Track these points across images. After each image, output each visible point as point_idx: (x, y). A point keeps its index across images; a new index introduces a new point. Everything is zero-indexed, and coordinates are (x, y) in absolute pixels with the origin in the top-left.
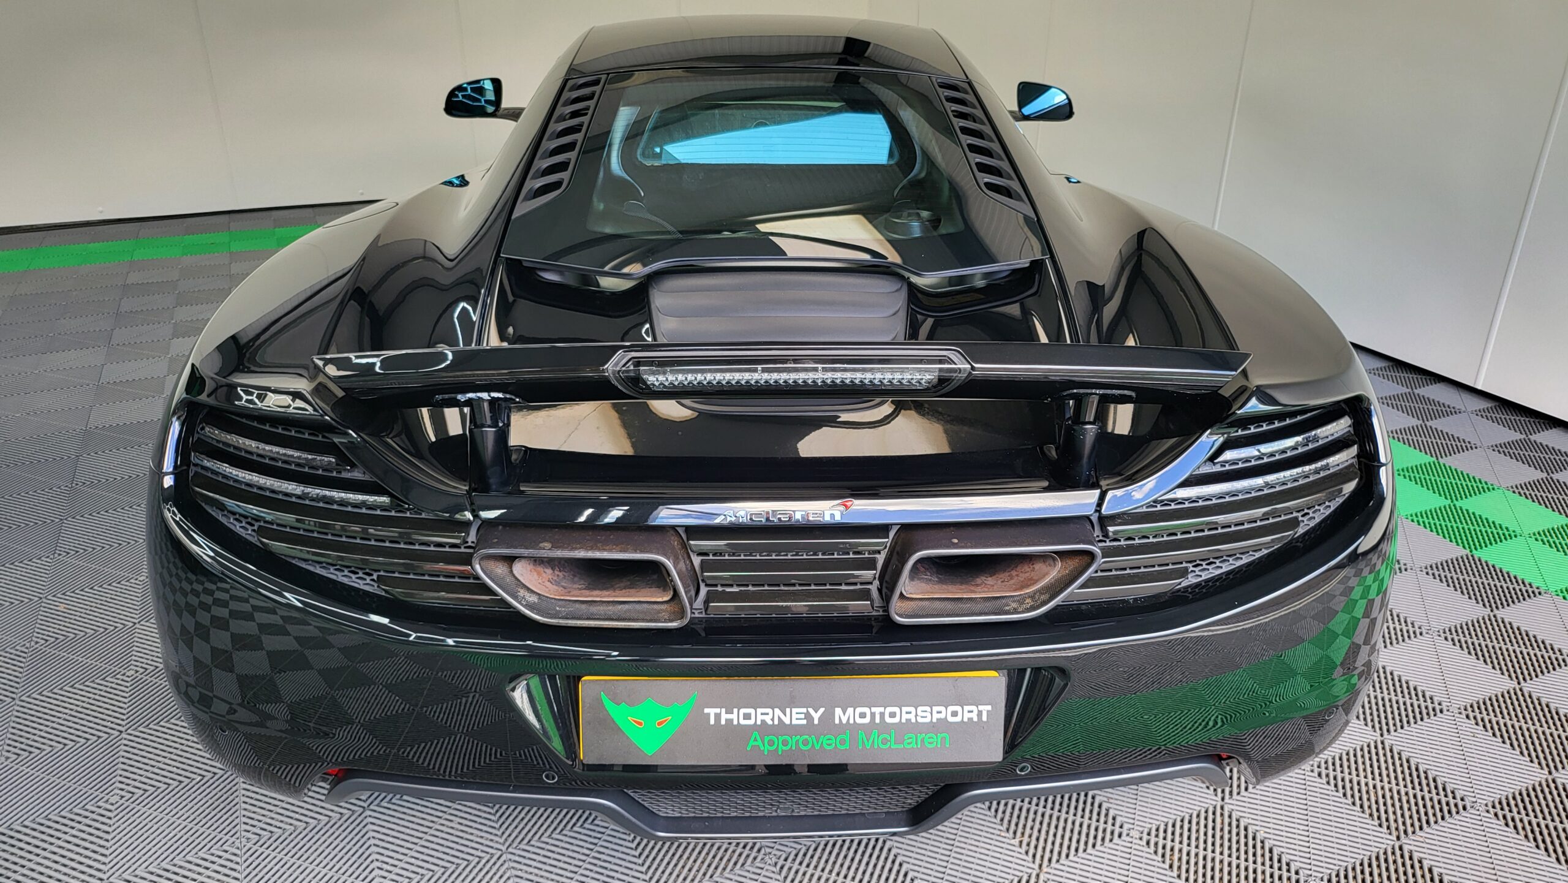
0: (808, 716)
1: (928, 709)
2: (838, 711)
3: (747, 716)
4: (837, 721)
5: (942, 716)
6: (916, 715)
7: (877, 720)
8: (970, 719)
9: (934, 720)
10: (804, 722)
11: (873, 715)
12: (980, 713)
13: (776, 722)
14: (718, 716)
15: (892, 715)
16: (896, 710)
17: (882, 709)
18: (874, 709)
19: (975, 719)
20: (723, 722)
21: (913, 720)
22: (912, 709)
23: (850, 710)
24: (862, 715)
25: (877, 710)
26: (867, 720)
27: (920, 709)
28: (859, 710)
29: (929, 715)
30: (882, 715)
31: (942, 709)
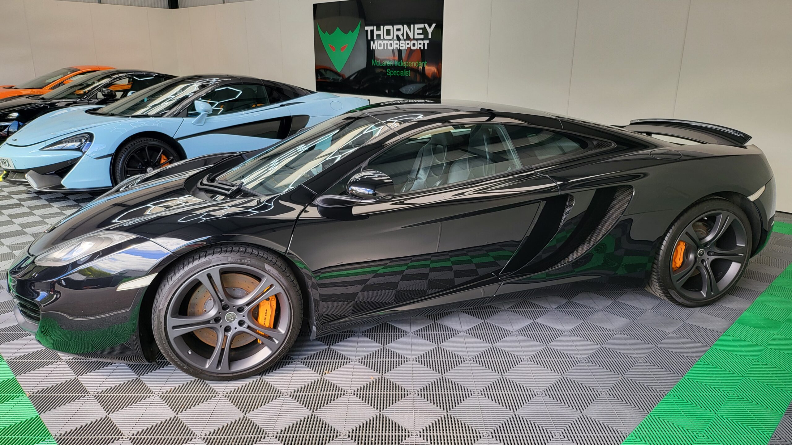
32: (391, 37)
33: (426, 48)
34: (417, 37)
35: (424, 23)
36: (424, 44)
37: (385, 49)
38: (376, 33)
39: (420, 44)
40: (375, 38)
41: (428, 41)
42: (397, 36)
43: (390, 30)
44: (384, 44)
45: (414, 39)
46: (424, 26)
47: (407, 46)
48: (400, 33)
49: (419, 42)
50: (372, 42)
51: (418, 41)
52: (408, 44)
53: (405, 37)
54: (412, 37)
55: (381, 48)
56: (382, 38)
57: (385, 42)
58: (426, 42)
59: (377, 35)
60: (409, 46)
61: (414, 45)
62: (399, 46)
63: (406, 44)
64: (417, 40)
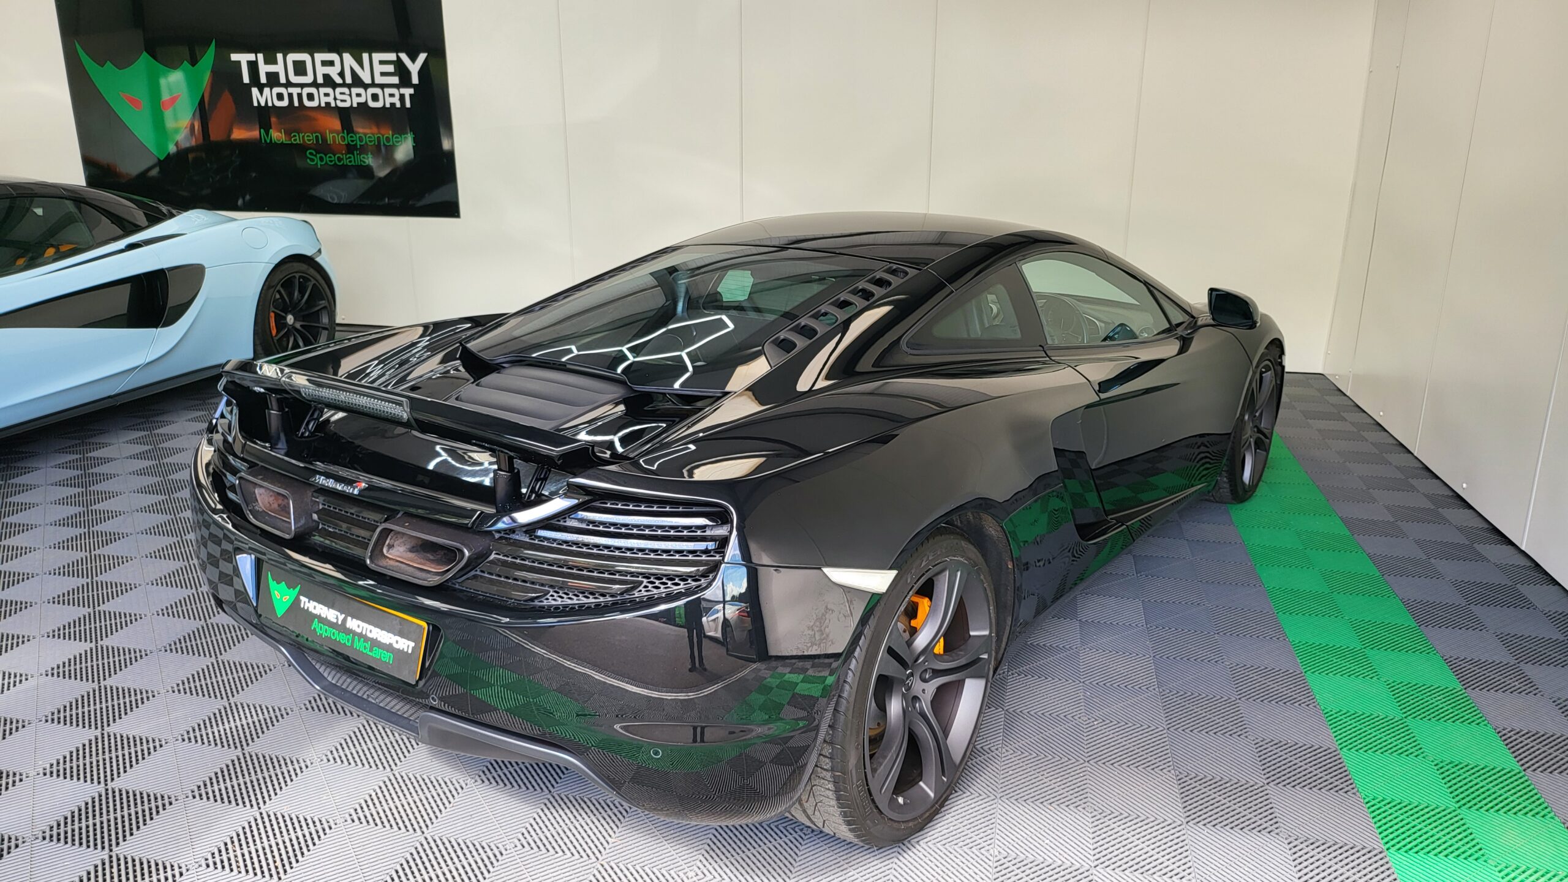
32: (309, 79)
33: (408, 105)
34: (379, 80)
35: (397, 52)
36: (402, 97)
37: (296, 104)
38: (264, 69)
39: (392, 95)
40: (263, 80)
41: (411, 91)
42: (326, 77)
43: (303, 63)
44: (290, 95)
45: (373, 85)
46: (398, 57)
47: (356, 101)
48: (333, 72)
49: (388, 91)
50: (255, 91)
51: (386, 90)
52: (358, 95)
53: (349, 80)
54: (367, 80)
55: (285, 103)
56: (283, 80)
57: (295, 91)
58: (408, 92)
59: (268, 74)
60: (362, 100)
61: (375, 97)
62: (335, 99)
63: (354, 95)
64: (382, 86)
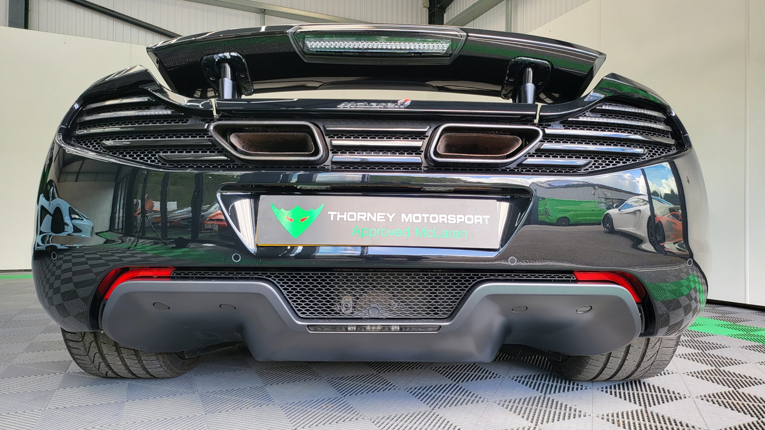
0: (386, 217)
1: (454, 216)
2: (403, 215)
3: (352, 217)
4: (403, 221)
5: (463, 220)
6: (448, 219)
7: (426, 221)
8: (478, 223)
9: (458, 222)
10: (384, 220)
11: (423, 218)
12: (484, 219)
13: (368, 220)
14: (335, 216)
15: (434, 218)
16: (436, 216)
17: (428, 215)
18: (423, 215)
19: (481, 223)
20: (338, 219)
21: (446, 222)
22: (445, 216)
23: (410, 215)
24: (417, 218)
25: (426, 216)
26: (420, 221)
27: (449, 216)
28: (415, 215)
29: (455, 220)
30: (428, 218)
31: (462, 216)
